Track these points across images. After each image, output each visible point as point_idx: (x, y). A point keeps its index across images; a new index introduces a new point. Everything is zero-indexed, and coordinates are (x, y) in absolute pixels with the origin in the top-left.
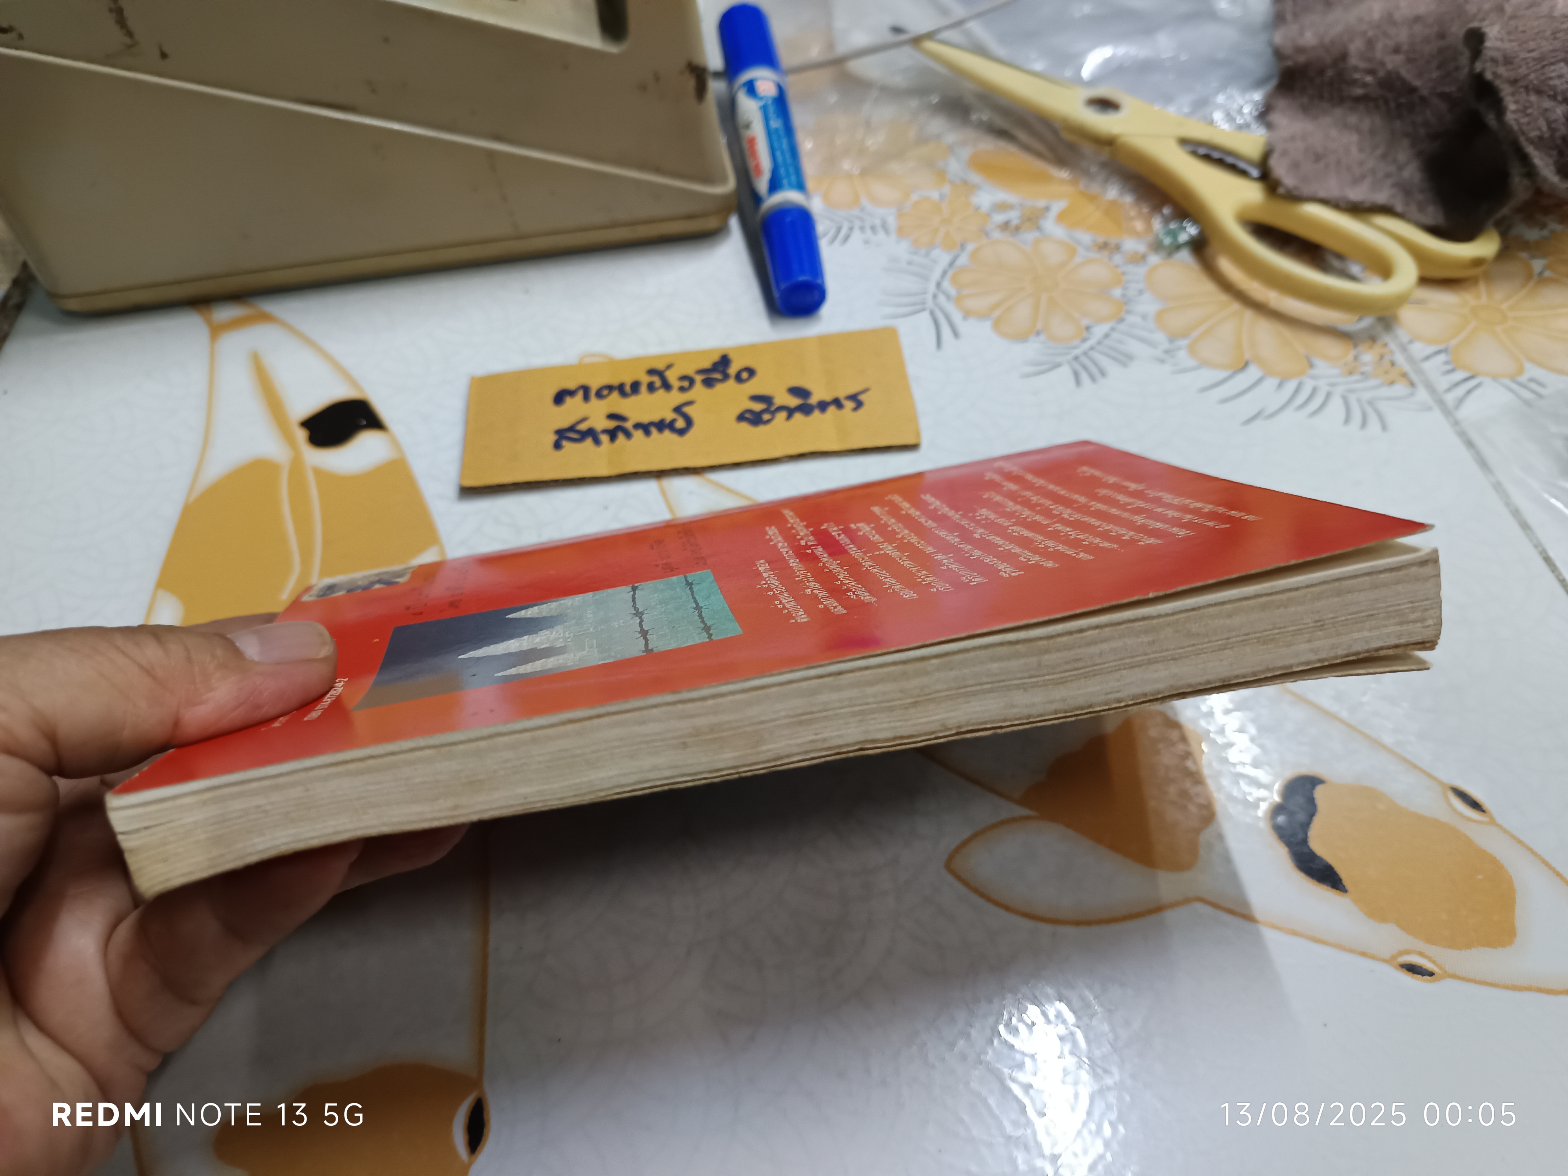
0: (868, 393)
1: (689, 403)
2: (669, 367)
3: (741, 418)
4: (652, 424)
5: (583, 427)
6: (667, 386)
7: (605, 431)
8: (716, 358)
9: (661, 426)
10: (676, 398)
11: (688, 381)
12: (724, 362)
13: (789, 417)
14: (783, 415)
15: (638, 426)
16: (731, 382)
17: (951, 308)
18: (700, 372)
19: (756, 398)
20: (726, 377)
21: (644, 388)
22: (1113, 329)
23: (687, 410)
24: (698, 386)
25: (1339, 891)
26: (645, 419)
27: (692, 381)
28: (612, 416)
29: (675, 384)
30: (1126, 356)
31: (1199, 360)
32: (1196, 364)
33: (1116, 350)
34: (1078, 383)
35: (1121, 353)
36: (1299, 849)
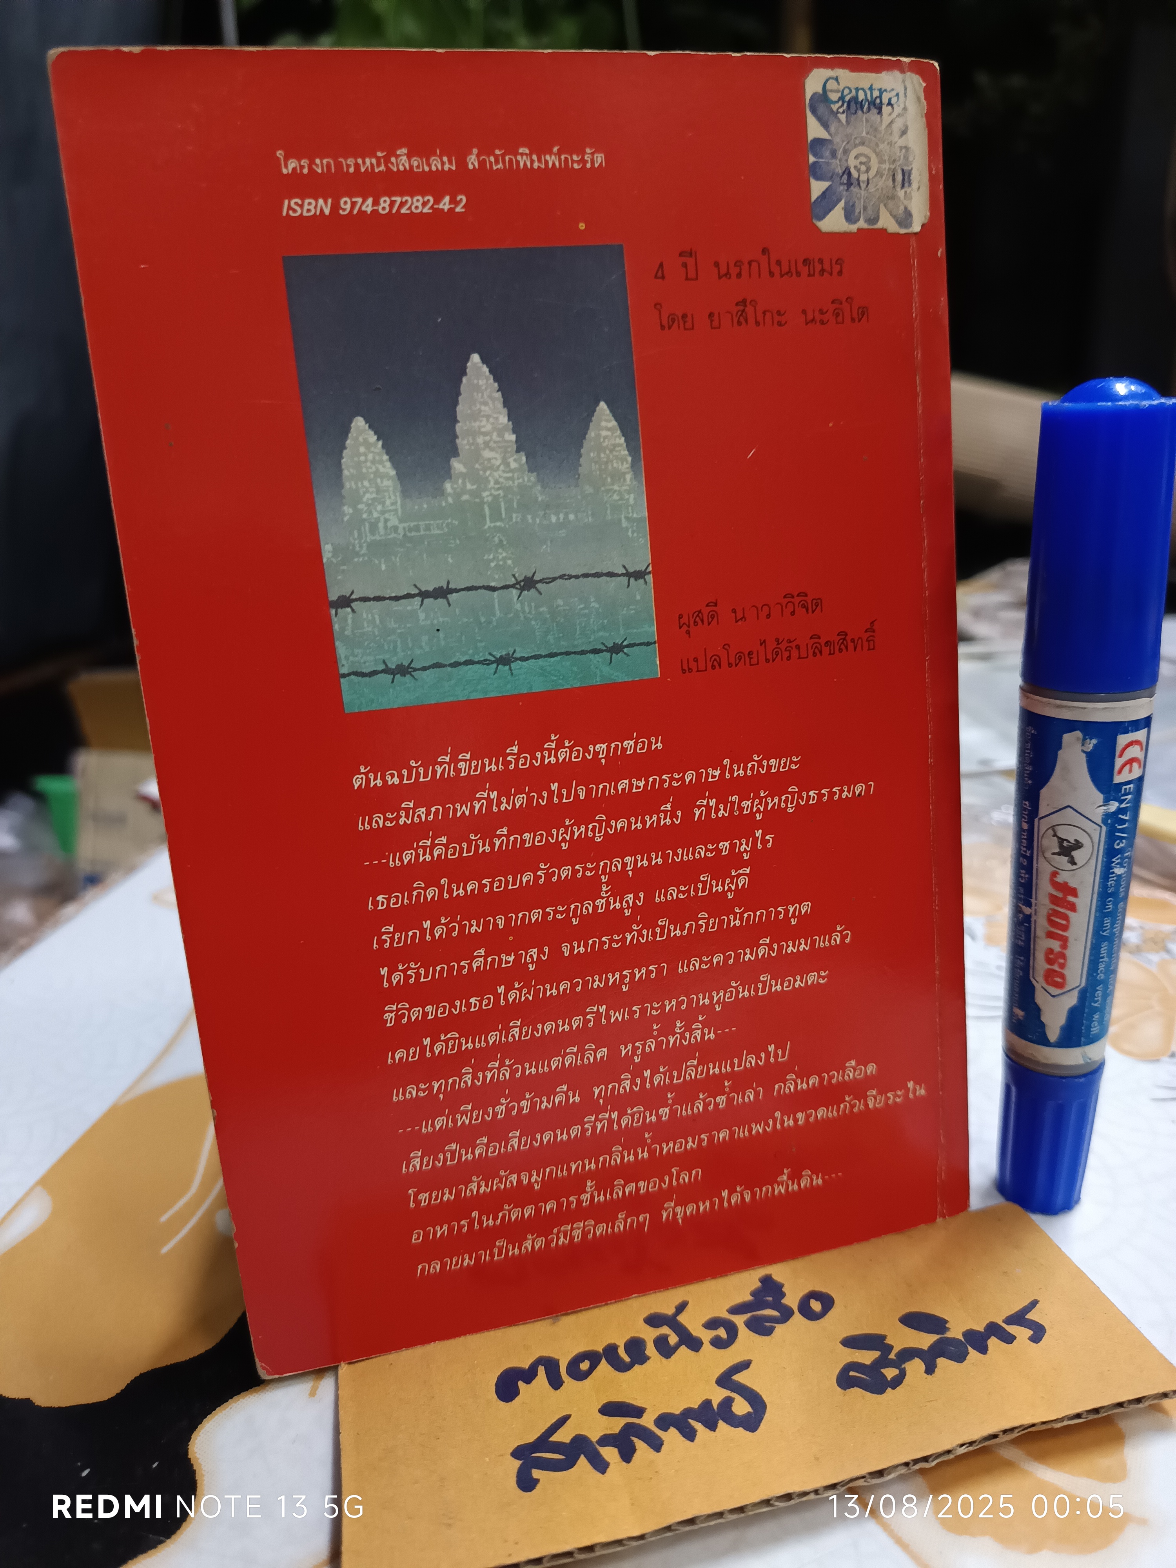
0: (1041, 1309)
1: (743, 1366)
2: (683, 1309)
4: (688, 1413)
5: (563, 1436)
6: (690, 1341)
7: (606, 1440)
8: (755, 1284)
9: (708, 1415)
10: (714, 1359)
11: (723, 1327)
12: (770, 1290)
13: (930, 1370)
14: (917, 1366)
15: (664, 1421)
16: (798, 1320)
18: (735, 1312)
19: (853, 1342)
20: (786, 1314)
21: (651, 1350)
23: (743, 1378)
24: (743, 1332)
26: (674, 1405)
27: (730, 1327)
28: (610, 1409)
29: (706, 1336)
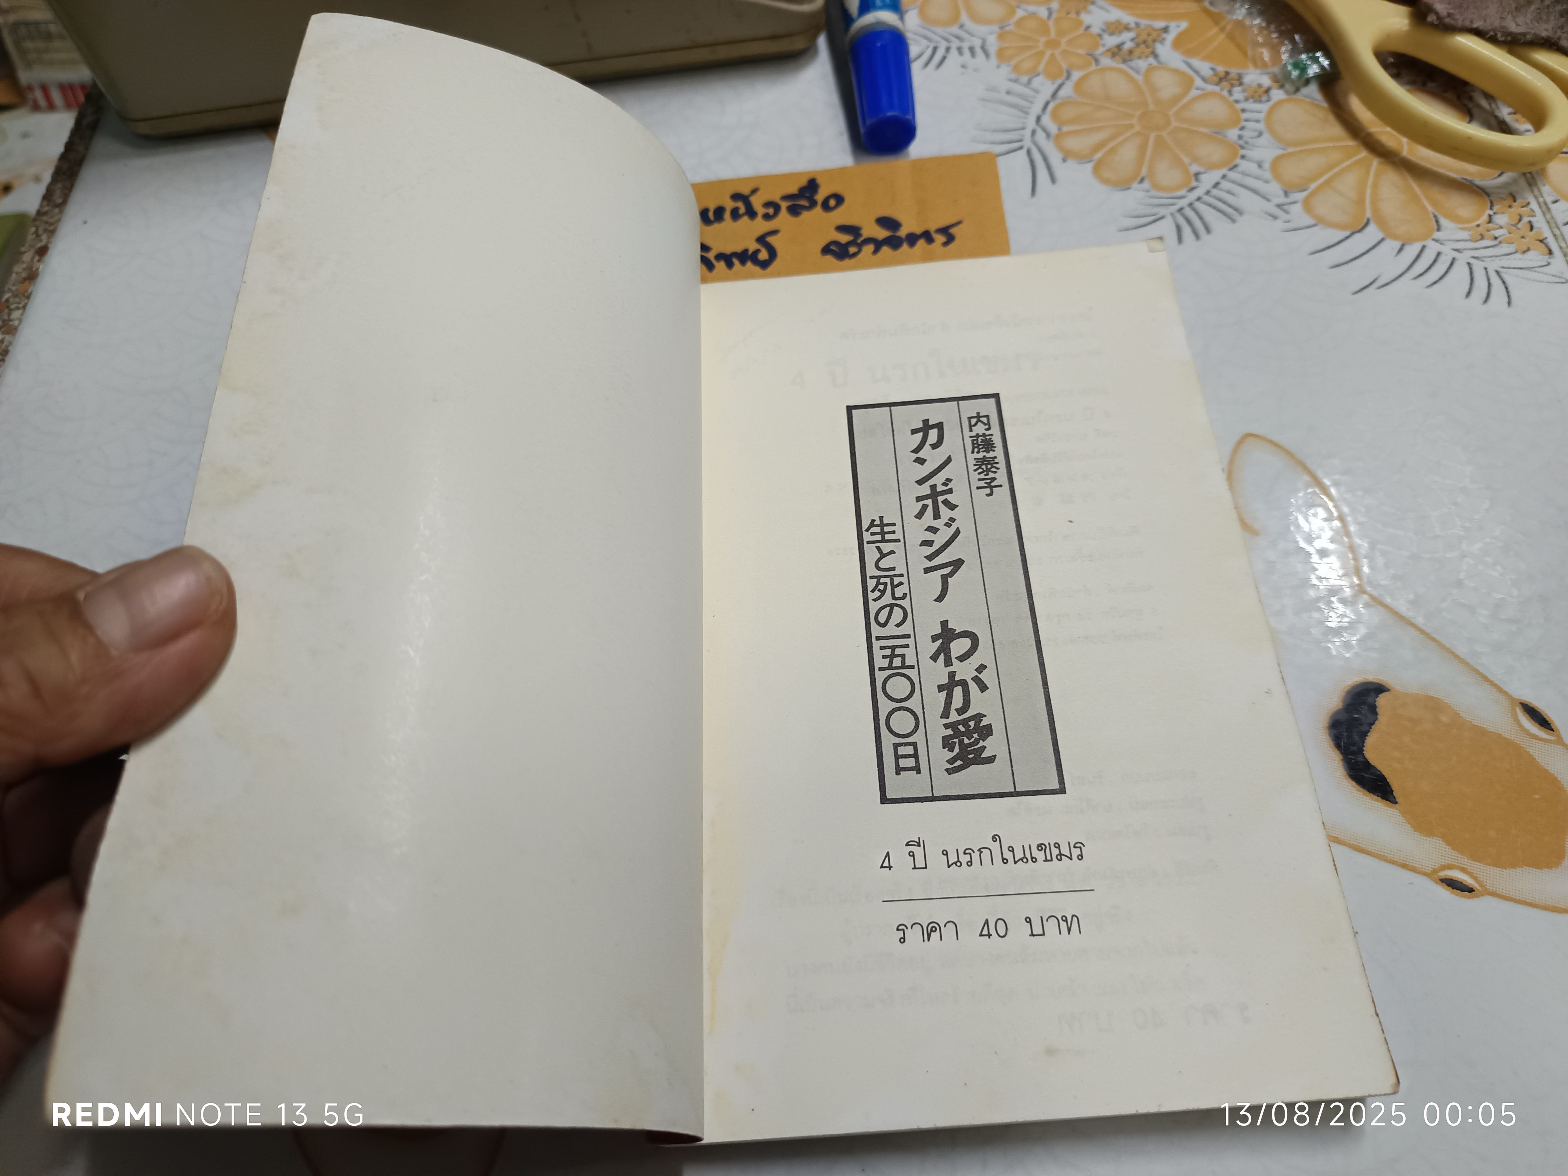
0: (960, 226)
1: (774, 232)
2: (754, 191)
3: (827, 250)
4: (735, 254)
6: (751, 213)
8: (803, 182)
9: (744, 257)
10: (760, 226)
11: (773, 208)
12: (812, 186)
13: (876, 251)
14: (870, 248)
15: (720, 257)
16: (818, 209)
17: (1050, 148)
18: (785, 198)
19: (842, 229)
20: (813, 204)
21: (727, 215)
22: (1224, 177)
23: (771, 239)
24: (784, 212)
25: (1388, 802)
26: (728, 249)
27: (777, 208)
29: (760, 210)
30: (1236, 209)
31: (1315, 217)
32: (1311, 221)
33: (1225, 203)
34: (1180, 239)
35: (1230, 206)
36: (1353, 757)
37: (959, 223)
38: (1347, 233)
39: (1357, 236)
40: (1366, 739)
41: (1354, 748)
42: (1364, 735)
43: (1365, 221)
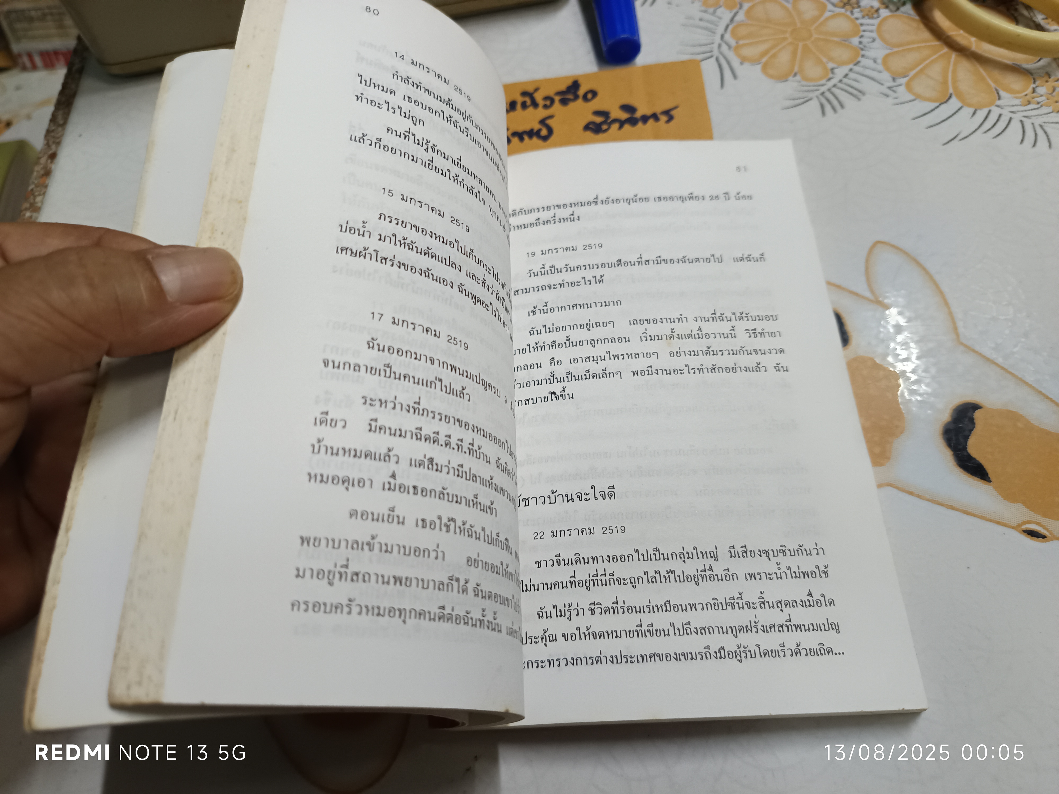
0: (677, 110)
1: (551, 117)
2: (537, 90)
3: (587, 128)
4: (525, 132)
6: (535, 104)
8: (569, 83)
9: (531, 134)
10: (541, 113)
11: (550, 100)
12: (575, 85)
13: (621, 127)
14: (617, 125)
15: (515, 135)
16: (580, 101)
17: (731, 55)
18: (558, 93)
19: (597, 113)
20: (576, 97)
21: (519, 106)
22: (851, 70)
23: (549, 122)
24: (557, 104)
25: (985, 482)
26: (520, 130)
27: (552, 101)
29: (541, 102)
30: (860, 91)
31: (914, 94)
32: (912, 97)
33: (852, 87)
34: (823, 113)
35: (856, 89)
36: (960, 452)
37: (676, 108)
38: (937, 104)
39: (944, 106)
40: (968, 440)
41: (961, 447)
42: (967, 438)
43: (949, 95)
